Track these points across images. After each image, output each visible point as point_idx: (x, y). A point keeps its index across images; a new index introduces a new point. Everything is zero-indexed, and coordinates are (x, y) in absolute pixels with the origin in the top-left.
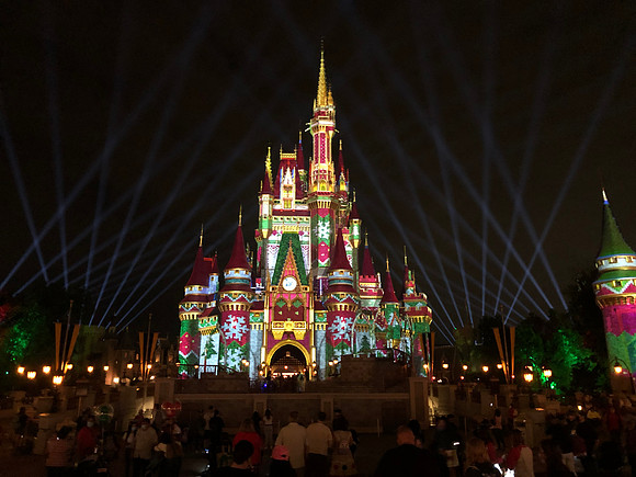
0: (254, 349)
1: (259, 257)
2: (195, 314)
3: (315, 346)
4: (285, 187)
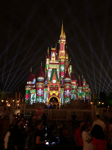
0: (45, 98)
1: (46, 75)
2: (30, 89)
3: (61, 97)
4: (53, 57)
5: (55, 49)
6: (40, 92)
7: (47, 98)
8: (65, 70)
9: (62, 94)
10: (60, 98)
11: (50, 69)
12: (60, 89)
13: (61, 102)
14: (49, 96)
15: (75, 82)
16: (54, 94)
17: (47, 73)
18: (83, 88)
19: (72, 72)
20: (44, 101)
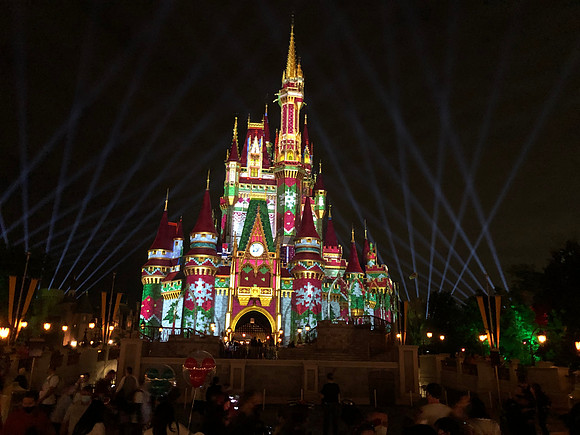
0: (218, 314)
1: (223, 224)
2: (159, 278)
3: (281, 313)
4: (252, 156)
5: (261, 126)
6: (199, 290)
7: (228, 315)
8: (297, 207)
9: (287, 301)
10: (279, 317)
11: (241, 200)
12: (278, 278)
13: (281, 332)
14: (237, 307)
15: (336, 256)
16: (254, 301)
17: (229, 218)
18: (369, 277)
19: (326, 215)
20: (215, 329)
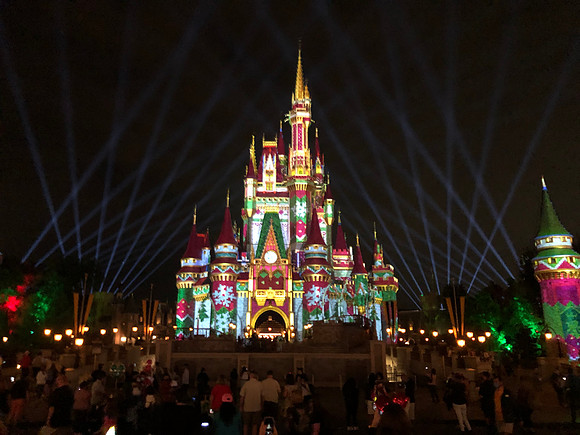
0: (240, 313)
2: (191, 283)
3: (293, 311)
6: (223, 294)
7: (248, 315)
9: (299, 300)
12: (290, 282)
13: (292, 328)
14: (255, 307)
15: (346, 257)
16: (270, 302)
17: (249, 228)
